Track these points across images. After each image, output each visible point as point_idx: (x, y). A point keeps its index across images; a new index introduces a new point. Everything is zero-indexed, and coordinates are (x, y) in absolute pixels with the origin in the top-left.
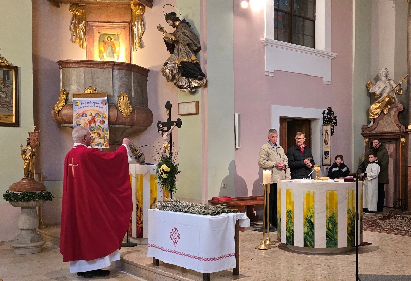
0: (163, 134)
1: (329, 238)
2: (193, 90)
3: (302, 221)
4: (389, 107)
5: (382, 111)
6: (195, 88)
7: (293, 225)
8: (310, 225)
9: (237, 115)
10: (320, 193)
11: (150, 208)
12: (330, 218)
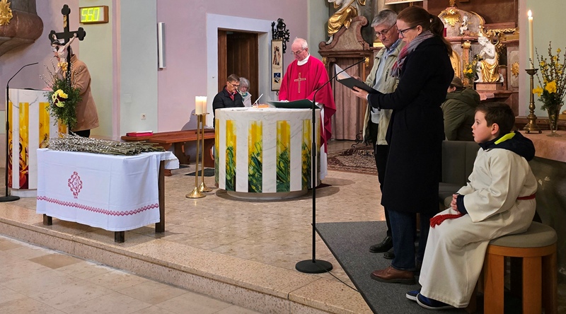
0: (58, 49)
1: (280, 180)
3: (247, 160)
4: (351, 20)
5: (343, 25)
7: (235, 165)
8: (257, 164)
9: (160, 24)
10: (270, 124)
11: (40, 148)
12: (281, 155)
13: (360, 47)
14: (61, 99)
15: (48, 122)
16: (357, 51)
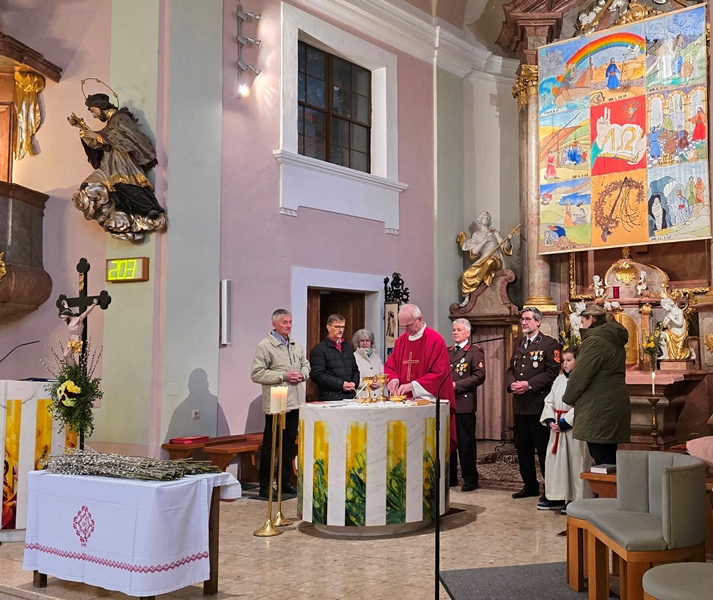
0: (68, 321)
1: (391, 507)
2: (138, 237)
3: (343, 479)
4: (493, 275)
5: (482, 282)
6: (142, 232)
7: (326, 487)
8: (358, 484)
9: (225, 283)
10: (378, 426)
12: (394, 470)
13: (506, 311)
14: (71, 395)
15: (50, 428)
16: (502, 316)
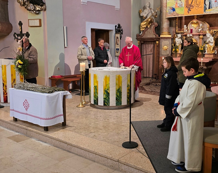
0: (17, 41)
1: (117, 100)
2: (37, 12)
3: (103, 92)
4: (151, 24)
5: (147, 27)
6: (39, 10)
7: (98, 94)
8: (107, 94)
9: (65, 27)
10: (113, 76)
11: (12, 87)
12: (118, 90)
13: (154, 36)
14: (20, 64)
15: (15, 74)
16: (153, 38)
